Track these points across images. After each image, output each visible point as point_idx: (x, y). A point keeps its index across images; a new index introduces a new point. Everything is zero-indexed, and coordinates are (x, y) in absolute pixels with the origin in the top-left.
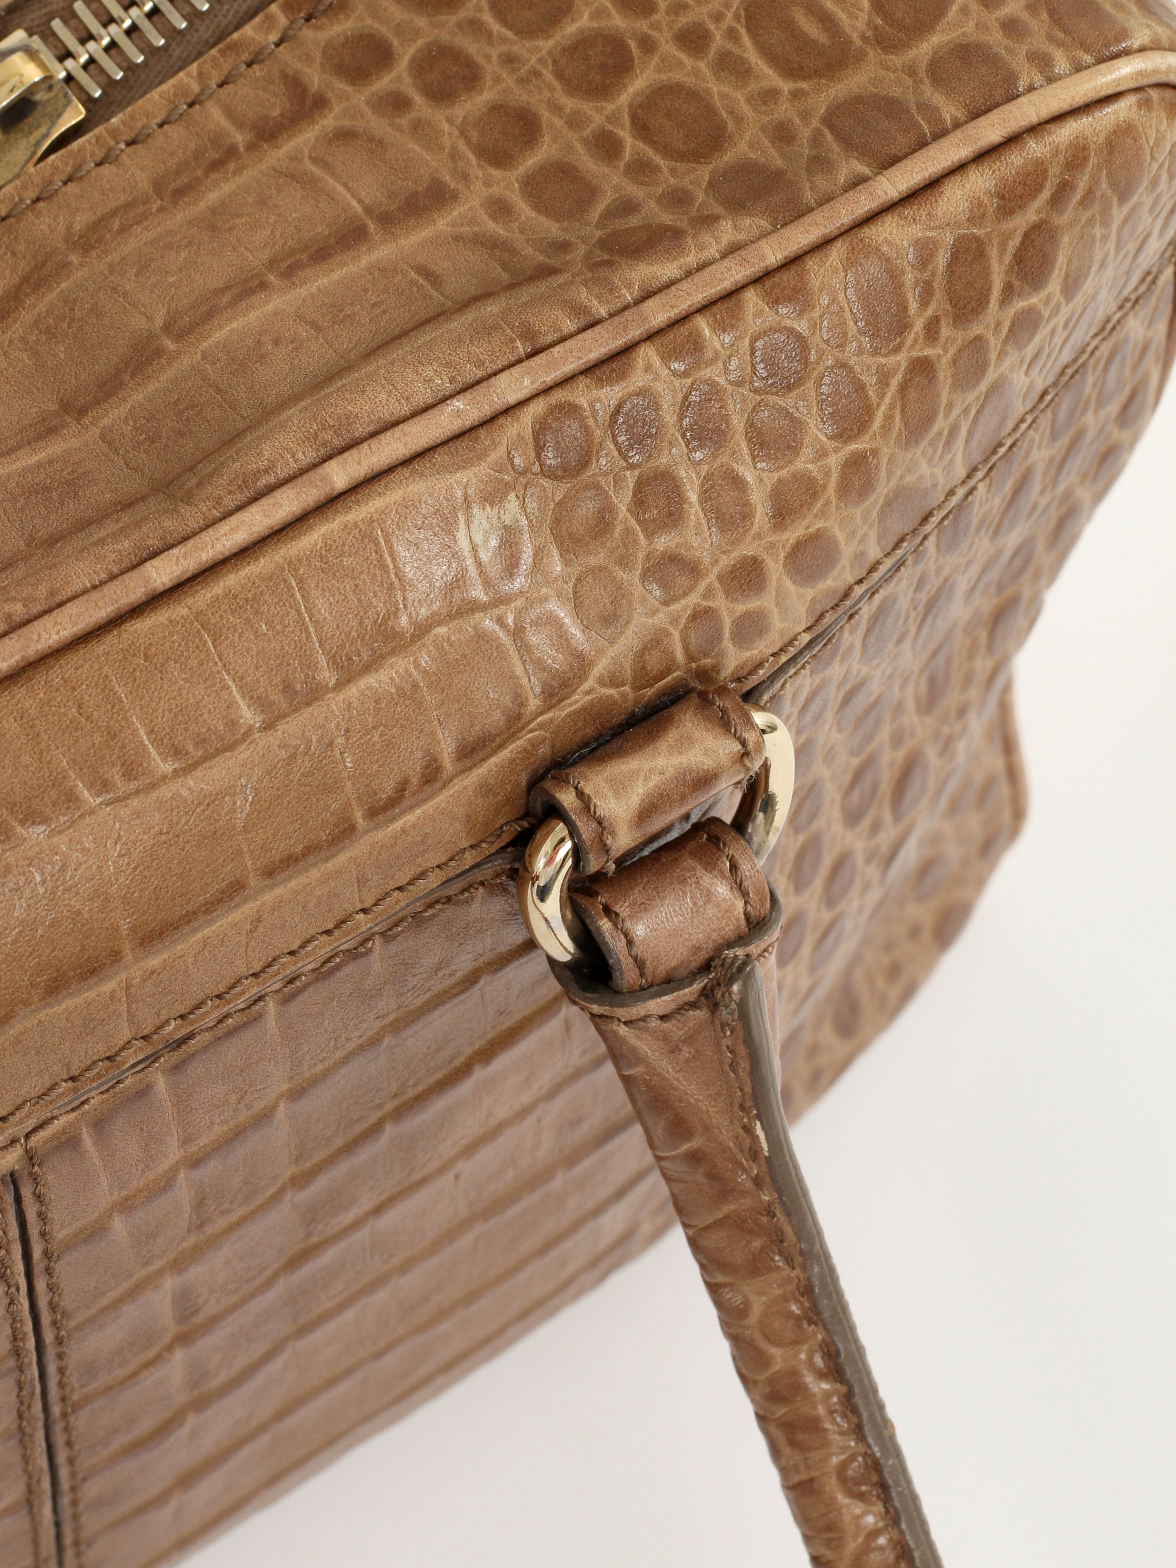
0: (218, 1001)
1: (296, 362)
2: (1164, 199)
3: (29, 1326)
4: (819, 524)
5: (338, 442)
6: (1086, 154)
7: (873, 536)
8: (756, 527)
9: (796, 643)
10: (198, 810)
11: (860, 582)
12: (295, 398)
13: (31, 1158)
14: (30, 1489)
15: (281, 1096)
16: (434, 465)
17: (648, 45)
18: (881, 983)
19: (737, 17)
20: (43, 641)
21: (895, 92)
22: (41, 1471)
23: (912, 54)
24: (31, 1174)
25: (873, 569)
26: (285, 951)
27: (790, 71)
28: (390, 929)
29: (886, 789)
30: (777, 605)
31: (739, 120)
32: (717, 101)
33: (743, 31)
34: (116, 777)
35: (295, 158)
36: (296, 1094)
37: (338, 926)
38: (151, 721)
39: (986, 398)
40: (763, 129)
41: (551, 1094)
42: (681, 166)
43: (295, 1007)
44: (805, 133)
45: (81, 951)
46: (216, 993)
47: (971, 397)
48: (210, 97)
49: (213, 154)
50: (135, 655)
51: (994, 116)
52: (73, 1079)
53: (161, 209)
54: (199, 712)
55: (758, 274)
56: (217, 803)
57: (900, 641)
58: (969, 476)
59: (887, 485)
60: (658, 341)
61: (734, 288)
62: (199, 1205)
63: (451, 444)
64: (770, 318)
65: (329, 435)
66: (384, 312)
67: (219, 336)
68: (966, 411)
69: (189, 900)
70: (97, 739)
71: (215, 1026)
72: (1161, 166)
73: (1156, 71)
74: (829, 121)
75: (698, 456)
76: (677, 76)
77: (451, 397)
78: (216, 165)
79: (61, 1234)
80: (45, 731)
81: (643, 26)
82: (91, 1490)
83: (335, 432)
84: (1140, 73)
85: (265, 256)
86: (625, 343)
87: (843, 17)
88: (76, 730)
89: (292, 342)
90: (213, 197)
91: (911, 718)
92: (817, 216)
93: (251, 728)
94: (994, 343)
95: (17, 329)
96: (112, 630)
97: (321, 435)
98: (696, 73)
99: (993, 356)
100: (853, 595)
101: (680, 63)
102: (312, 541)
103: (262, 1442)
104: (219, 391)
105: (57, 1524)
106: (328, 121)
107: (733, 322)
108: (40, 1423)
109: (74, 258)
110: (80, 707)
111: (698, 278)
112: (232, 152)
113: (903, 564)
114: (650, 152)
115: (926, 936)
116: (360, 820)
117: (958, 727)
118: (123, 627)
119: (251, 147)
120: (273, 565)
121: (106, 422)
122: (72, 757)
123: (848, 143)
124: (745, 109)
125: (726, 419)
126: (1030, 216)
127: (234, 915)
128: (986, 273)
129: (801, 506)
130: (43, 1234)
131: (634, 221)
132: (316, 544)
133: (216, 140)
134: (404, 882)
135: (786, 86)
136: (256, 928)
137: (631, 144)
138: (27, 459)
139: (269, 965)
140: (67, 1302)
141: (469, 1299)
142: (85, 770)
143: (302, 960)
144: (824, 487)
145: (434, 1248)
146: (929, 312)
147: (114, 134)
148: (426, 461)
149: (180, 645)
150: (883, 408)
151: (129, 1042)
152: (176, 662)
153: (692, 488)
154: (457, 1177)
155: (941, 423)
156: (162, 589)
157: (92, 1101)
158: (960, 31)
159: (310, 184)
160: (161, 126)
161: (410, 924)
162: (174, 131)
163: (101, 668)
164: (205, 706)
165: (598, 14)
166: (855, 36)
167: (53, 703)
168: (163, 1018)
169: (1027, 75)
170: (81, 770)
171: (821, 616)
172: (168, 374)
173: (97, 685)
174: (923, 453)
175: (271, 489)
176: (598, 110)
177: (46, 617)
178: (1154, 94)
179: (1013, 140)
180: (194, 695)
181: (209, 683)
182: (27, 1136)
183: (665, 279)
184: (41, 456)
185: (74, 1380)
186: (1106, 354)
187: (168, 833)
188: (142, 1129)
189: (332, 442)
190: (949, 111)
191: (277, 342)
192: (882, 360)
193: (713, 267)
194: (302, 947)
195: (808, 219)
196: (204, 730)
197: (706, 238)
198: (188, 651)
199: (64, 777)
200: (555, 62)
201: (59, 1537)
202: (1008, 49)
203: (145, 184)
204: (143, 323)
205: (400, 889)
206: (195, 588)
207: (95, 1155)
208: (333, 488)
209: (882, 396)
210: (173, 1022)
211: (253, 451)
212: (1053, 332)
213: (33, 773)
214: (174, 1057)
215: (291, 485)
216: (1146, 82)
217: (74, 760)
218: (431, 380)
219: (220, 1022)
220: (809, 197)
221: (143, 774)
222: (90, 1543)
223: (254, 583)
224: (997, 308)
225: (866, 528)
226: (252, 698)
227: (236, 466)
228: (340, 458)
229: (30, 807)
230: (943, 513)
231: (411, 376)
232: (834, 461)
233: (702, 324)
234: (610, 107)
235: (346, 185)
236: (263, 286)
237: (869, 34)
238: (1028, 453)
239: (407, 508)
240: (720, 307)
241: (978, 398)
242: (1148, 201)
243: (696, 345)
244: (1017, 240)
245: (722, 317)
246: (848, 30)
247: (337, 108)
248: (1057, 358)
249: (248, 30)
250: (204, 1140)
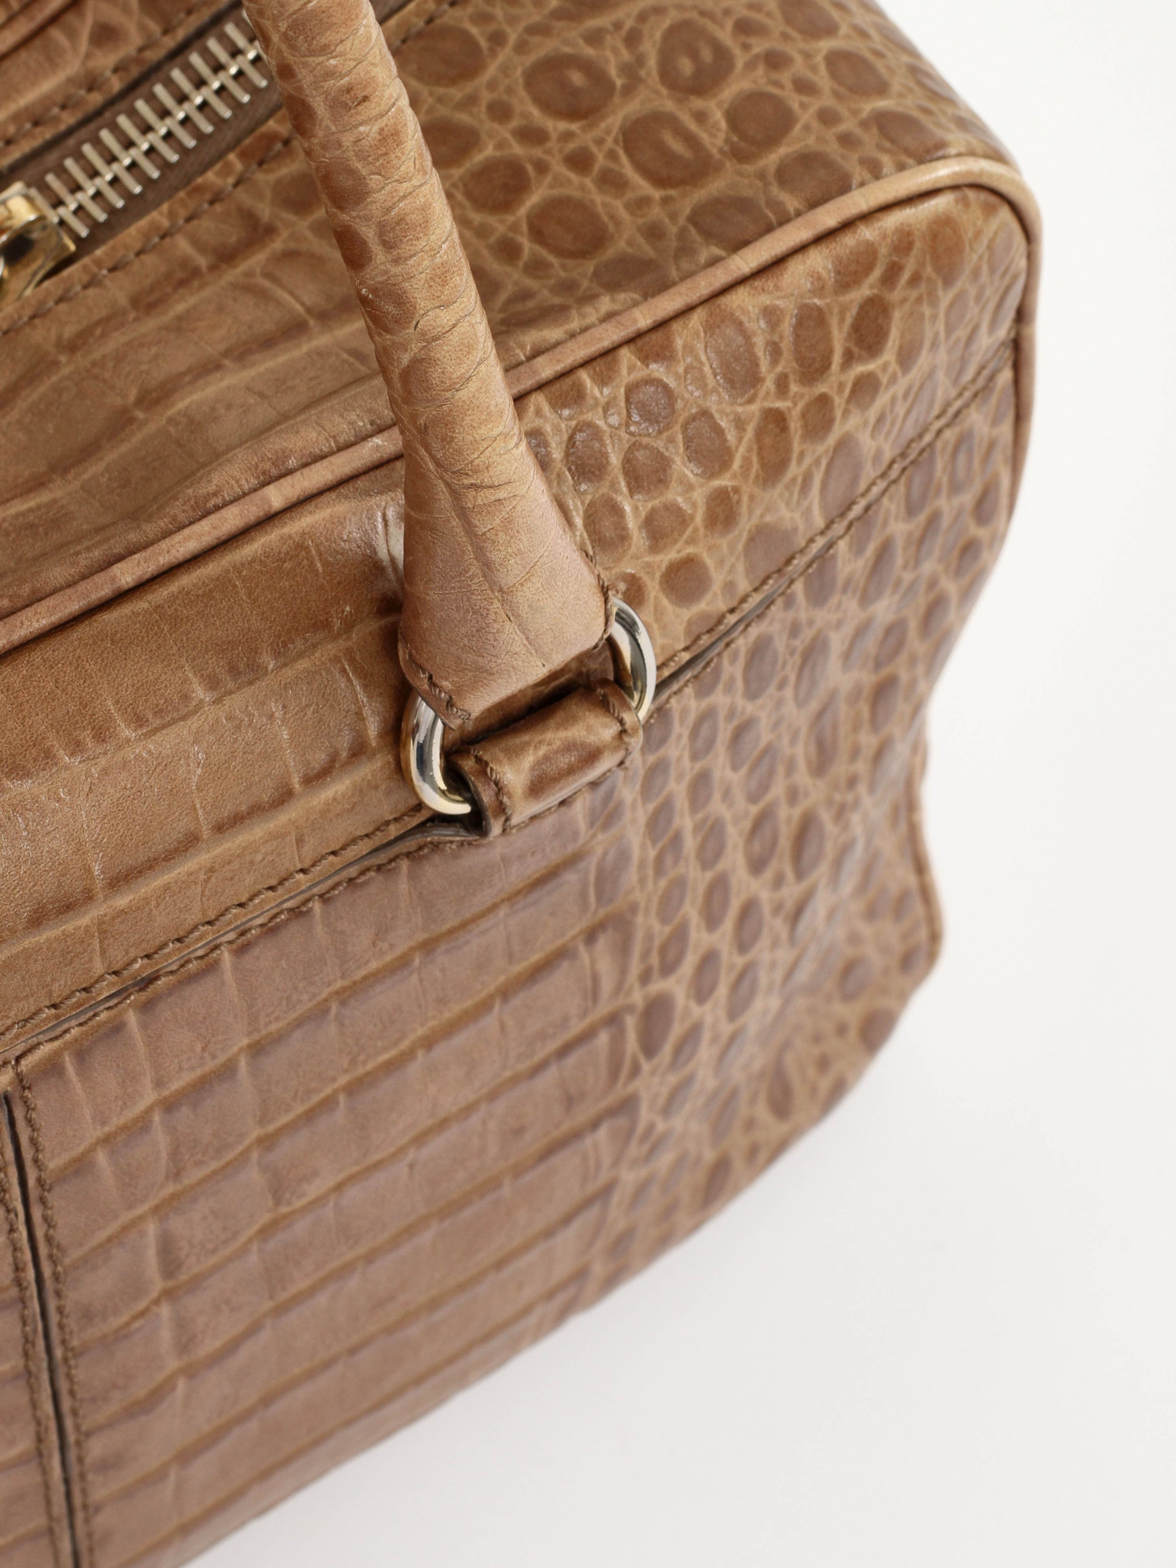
0: (178, 945)
1: (244, 421)
2: (988, 292)
3: (28, 1256)
4: (690, 550)
5: (274, 472)
6: (911, 239)
7: (741, 568)
8: (633, 549)
9: (676, 659)
10: (158, 770)
11: (732, 611)
12: (242, 443)
13: (21, 1081)
14: (40, 1440)
15: (241, 1050)
16: (357, 489)
17: (542, 168)
18: (811, 1072)
19: (616, 141)
20: (25, 627)
21: (748, 193)
22: (48, 1418)
23: (761, 163)
24: (22, 1097)
25: (744, 600)
26: (236, 903)
27: (660, 182)
28: (328, 892)
29: (785, 843)
30: (656, 620)
31: (618, 223)
32: (600, 209)
33: (621, 152)
34: (88, 739)
35: (249, 274)
36: (257, 1050)
37: (281, 883)
38: (117, 693)
39: (835, 451)
40: (639, 229)
41: (492, 1096)
42: (570, 263)
43: (248, 959)
44: (673, 230)
45: (58, 887)
46: (176, 936)
47: (820, 449)
48: (179, 230)
49: (180, 275)
50: (103, 640)
51: (831, 206)
52: (54, 1006)
53: (136, 319)
54: (157, 687)
55: (631, 335)
56: (173, 764)
57: (782, 686)
58: (828, 527)
59: (749, 520)
60: (547, 390)
61: (610, 347)
62: (175, 1154)
63: (371, 473)
64: (641, 372)
65: (267, 466)
66: (320, 383)
67: (181, 406)
68: (817, 462)
69: (151, 848)
70: (72, 707)
71: (178, 970)
72: (981, 258)
73: (970, 173)
74: (694, 219)
75: (583, 487)
76: (566, 191)
77: (371, 436)
78: (183, 283)
79: (54, 1163)
80: (27, 701)
81: (538, 152)
82: (96, 1448)
83: (273, 463)
84: (956, 174)
85: (222, 347)
86: (519, 391)
87: (705, 137)
88: (53, 700)
89: (242, 407)
90: (180, 308)
91: (803, 777)
92: (682, 288)
93: (201, 701)
94: (839, 402)
95: (14, 415)
96: (84, 621)
97: (261, 465)
98: (582, 188)
99: (838, 413)
100: (726, 621)
101: (569, 181)
102: (253, 549)
103: (253, 1425)
104: (180, 445)
105: (67, 1481)
106: (278, 245)
107: (610, 373)
108: (44, 1365)
109: (63, 358)
110: (56, 681)
111: (580, 339)
112: (196, 273)
113: (772, 602)
114: (544, 253)
115: (853, 1035)
116: (297, 786)
117: (849, 797)
118: (94, 618)
119: (212, 268)
120: (220, 569)
121: (86, 476)
122: (50, 722)
123: (708, 235)
124: (624, 214)
125: (605, 455)
126: (865, 290)
127: (189, 864)
128: (827, 337)
129: (672, 532)
130: (36, 1161)
131: (530, 304)
132: (256, 552)
133: (184, 262)
134: (337, 847)
135: (657, 194)
136: (209, 878)
137: (527, 246)
138: (19, 506)
139: (222, 915)
140: (62, 1235)
141: (433, 1305)
142: (61, 733)
143: (251, 912)
144: (692, 517)
145: (395, 1242)
146: (779, 369)
147: (99, 263)
148: (350, 487)
149: (141, 632)
150: (741, 450)
151: (102, 976)
152: (137, 646)
153: (578, 514)
154: (411, 1166)
155: (794, 470)
156: (126, 587)
157: (72, 1031)
158: (803, 144)
159: (262, 295)
160: (138, 254)
161: (345, 889)
162: (149, 259)
163: (75, 650)
164: (162, 682)
165: (500, 145)
166: (714, 151)
167: (34, 679)
168: (132, 955)
169: (858, 173)
170: (58, 732)
171: (698, 638)
172: (138, 437)
173: (70, 664)
174: (781, 496)
175: (217, 508)
176: (502, 222)
177: (28, 609)
178: (971, 194)
179: (847, 225)
180: (153, 673)
181: (166, 663)
182: (18, 1059)
183: (553, 341)
184: (32, 504)
185: (72, 1323)
186: (953, 440)
187: (132, 788)
188: (118, 1065)
189: (269, 472)
190: (792, 203)
191: (229, 407)
192: (740, 409)
193: (593, 330)
194: (251, 899)
195: (673, 290)
196: (162, 702)
197: (589, 310)
198: (148, 637)
199: (43, 738)
200: (465, 185)
201: (68, 1495)
202: (843, 157)
203: (123, 300)
204: (119, 401)
205: (334, 853)
206: (154, 587)
207: (78, 1085)
208: (270, 507)
209: (740, 439)
210: (140, 960)
211: (204, 480)
212: (893, 400)
213: (17, 735)
214: (144, 996)
215: (235, 504)
216: (961, 181)
217: (52, 725)
218: (355, 423)
219: (182, 966)
220: (674, 274)
221: (110, 737)
222: (98, 1509)
223: (204, 582)
224: (839, 369)
225: (733, 559)
226: (202, 675)
227: (190, 491)
228: (277, 483)
229: (14, 762)
230: (806, 559)
231: (337, 419)
232: (700, 495)
233: (584, 375)
234: (510, 219)
235: (291, 293)
236: (219, 367)
237: (726, 148)
238: (885, 523)
239: (333, 523)
240: (601, 362)
241: (826, 451)
242: (972, 291)
243: (578, 396)
244: (854, 311)
245: (601, 370)
246: (709, 147)
247: (284, 234)
248: (901, 430)
249: (210, 176)
250: (175, 1085)
